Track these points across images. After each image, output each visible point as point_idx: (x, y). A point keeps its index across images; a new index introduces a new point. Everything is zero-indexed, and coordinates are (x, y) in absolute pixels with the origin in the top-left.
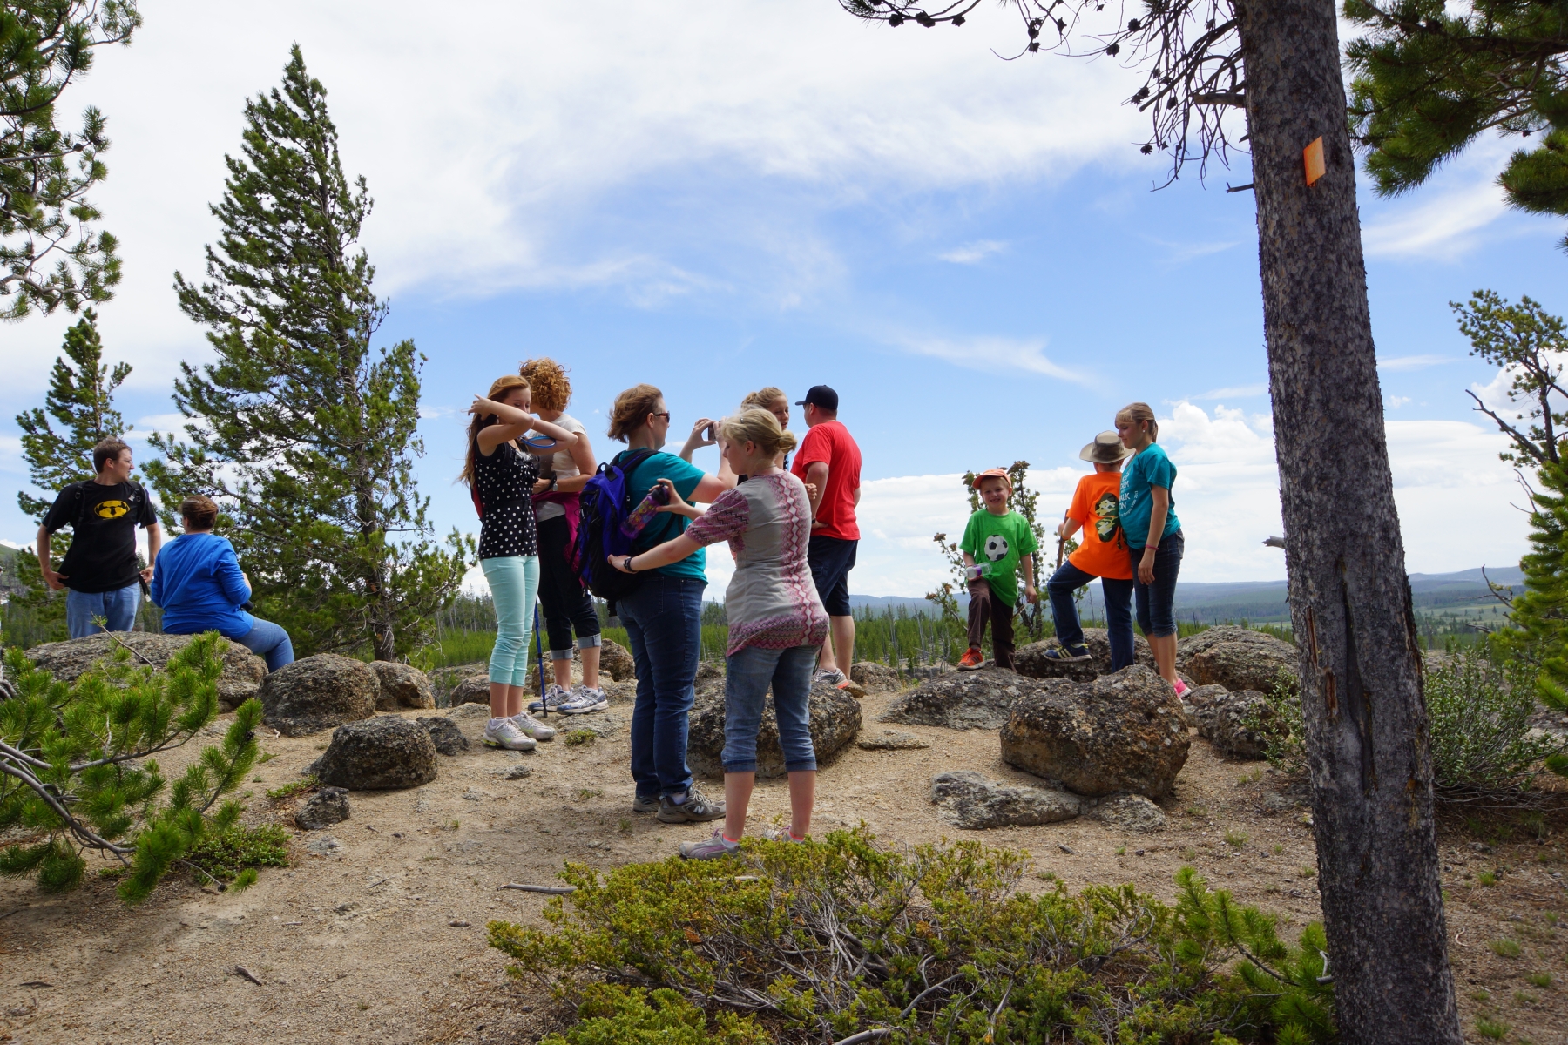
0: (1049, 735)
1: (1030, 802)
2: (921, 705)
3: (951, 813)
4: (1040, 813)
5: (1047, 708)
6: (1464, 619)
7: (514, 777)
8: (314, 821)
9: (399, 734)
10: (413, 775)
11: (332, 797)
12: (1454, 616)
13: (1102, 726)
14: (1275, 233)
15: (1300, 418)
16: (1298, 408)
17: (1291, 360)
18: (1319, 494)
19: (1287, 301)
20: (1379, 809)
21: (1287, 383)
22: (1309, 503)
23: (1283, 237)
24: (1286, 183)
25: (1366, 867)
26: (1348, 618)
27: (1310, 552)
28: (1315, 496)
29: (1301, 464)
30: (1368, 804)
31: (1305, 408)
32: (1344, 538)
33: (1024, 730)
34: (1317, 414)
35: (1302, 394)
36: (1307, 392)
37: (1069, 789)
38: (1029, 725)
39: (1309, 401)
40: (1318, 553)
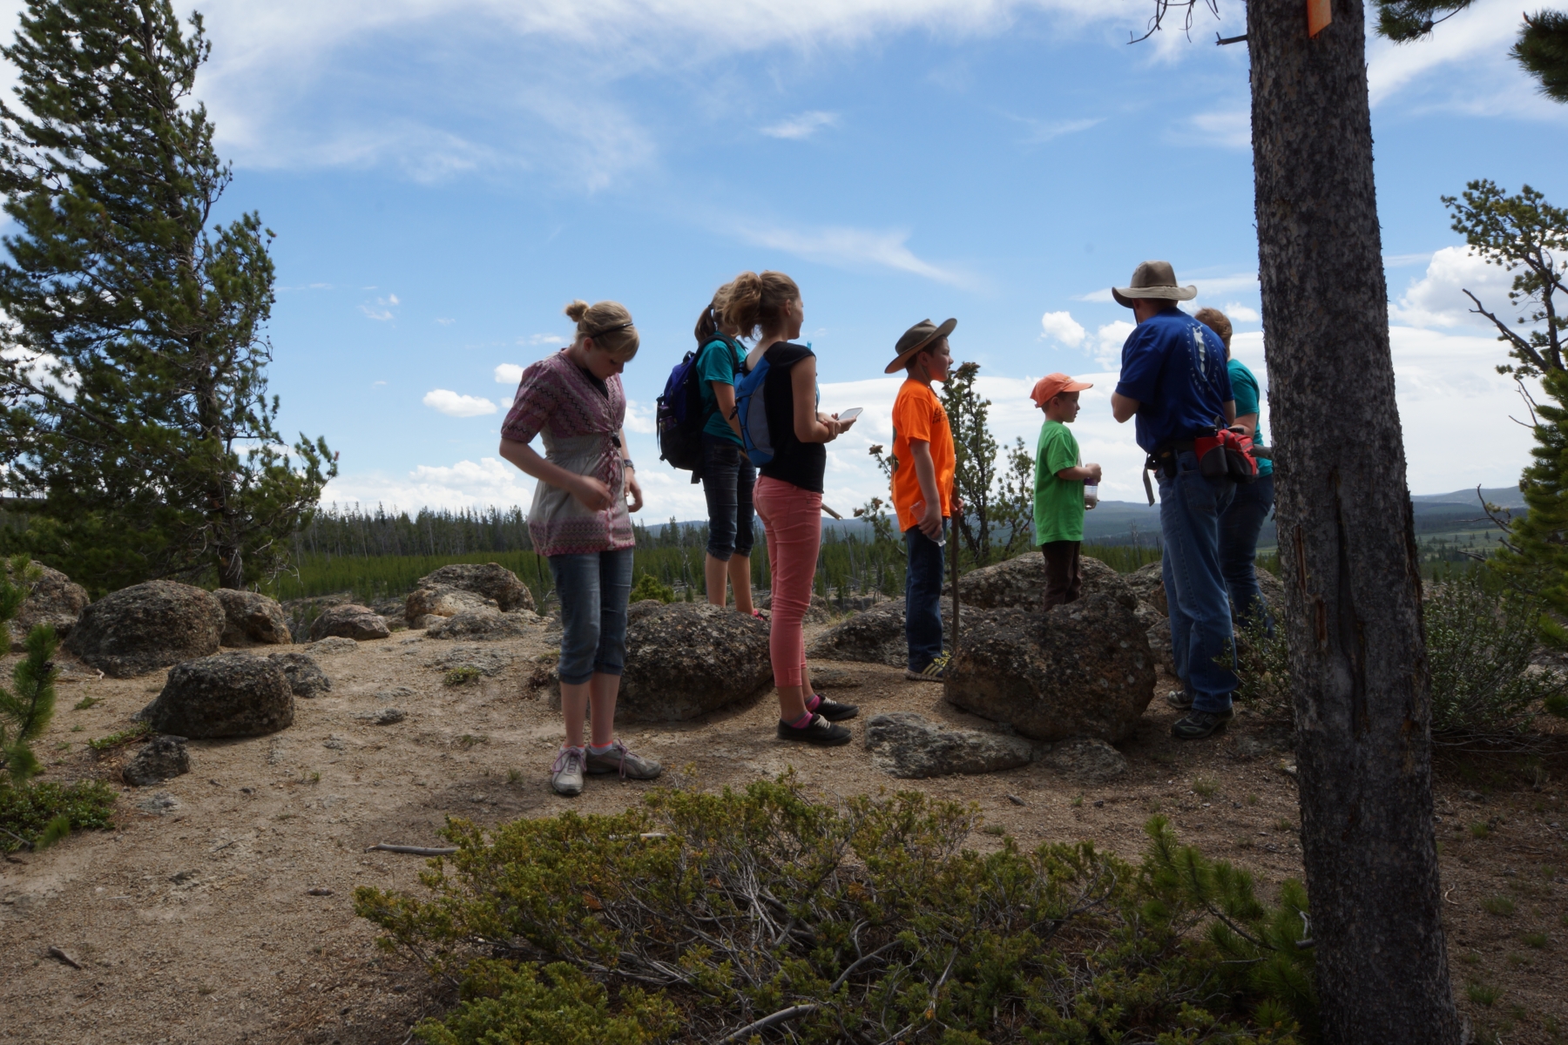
0: (998, 672)
1: (975, 747)
2: (853, 638)
3: (887, 760)
4: (988, 760)
5: (996, 643)
6: (1454, 545)
7: (384, 722)
8: (146, 775)
9: (248, 674)
10: (265, 721)
11: (167, 747)
12: (1443, 542)
13: (1058, 661)
14: (1270, 93)
15: (1293, 309)
16: (1292, 297)
17: (1284, 241)
18: (1312, 397)
19: (1282, 173)
20: (1371, 754)
21: (1279, 268)
22: (1301, 408)
23: (1279, 98)
24: (1285, 34)
25: (1355, 818)
26: (1341, 538)
27: (1301, 463)
28: (1308, 399)
29: (1292, 362)
30: (1359, 747)
31: (1299, 298)
32: (1339, 447)
33: (970, 666)
34: (1312, 305)
35: (1296, 281)
36: (1302, 279)
37: (1019, 732)
38: (975, 661)
39: (1303, 290)
40: (1309, 464)
